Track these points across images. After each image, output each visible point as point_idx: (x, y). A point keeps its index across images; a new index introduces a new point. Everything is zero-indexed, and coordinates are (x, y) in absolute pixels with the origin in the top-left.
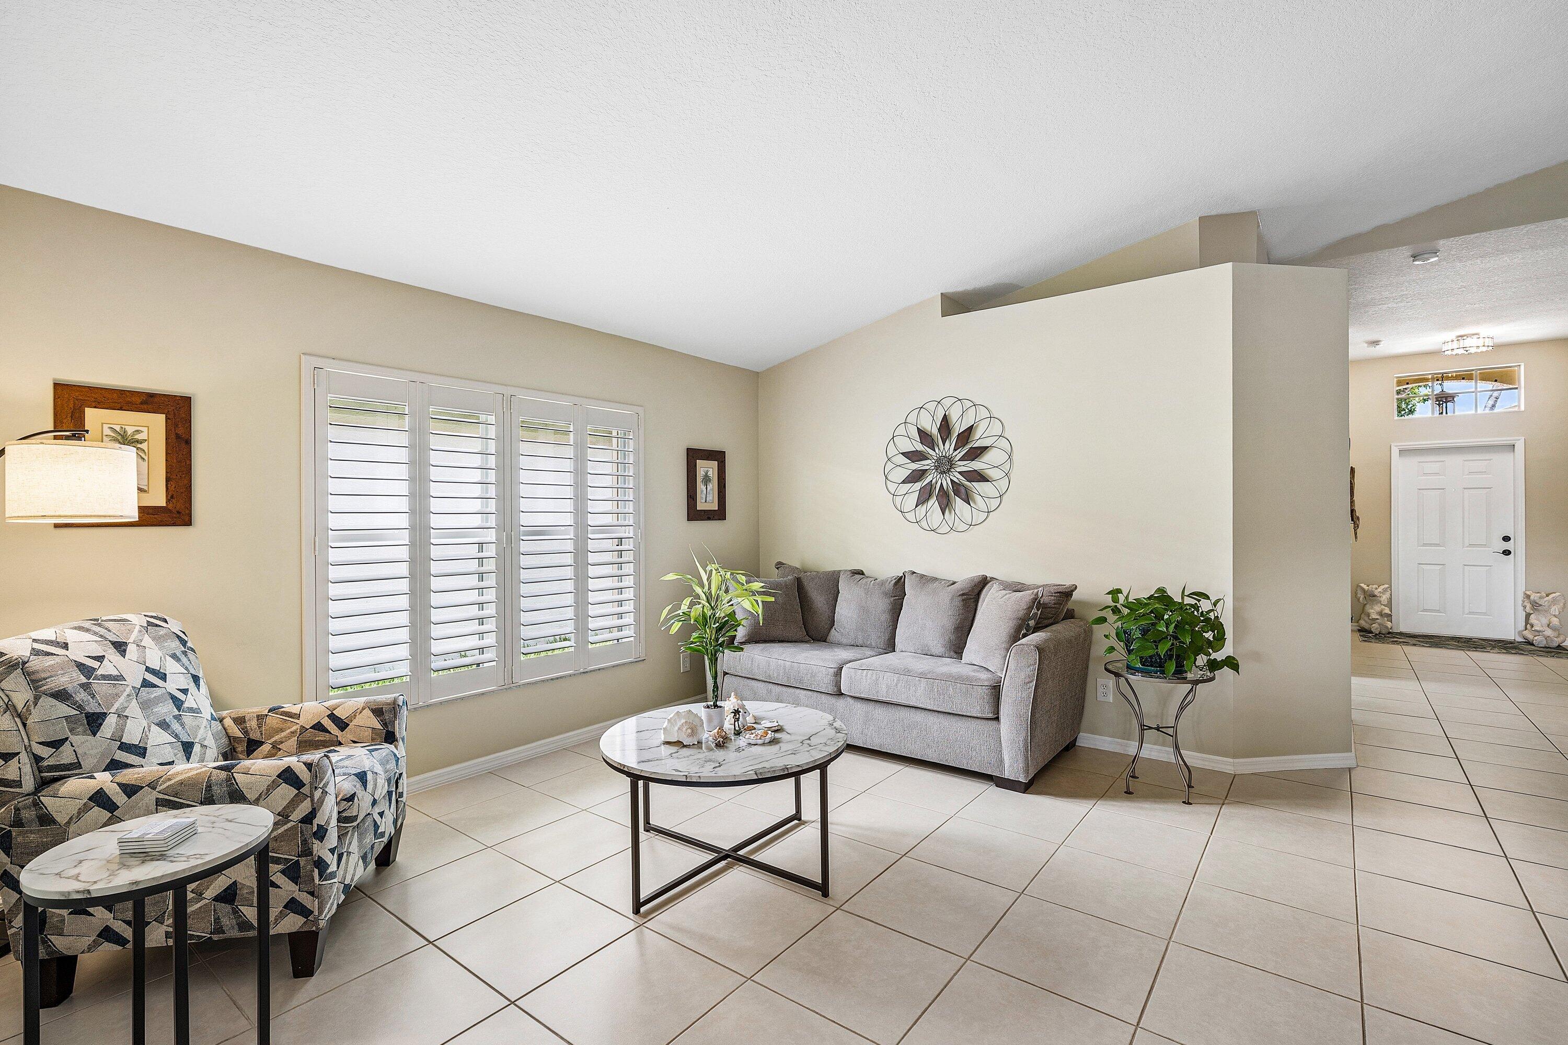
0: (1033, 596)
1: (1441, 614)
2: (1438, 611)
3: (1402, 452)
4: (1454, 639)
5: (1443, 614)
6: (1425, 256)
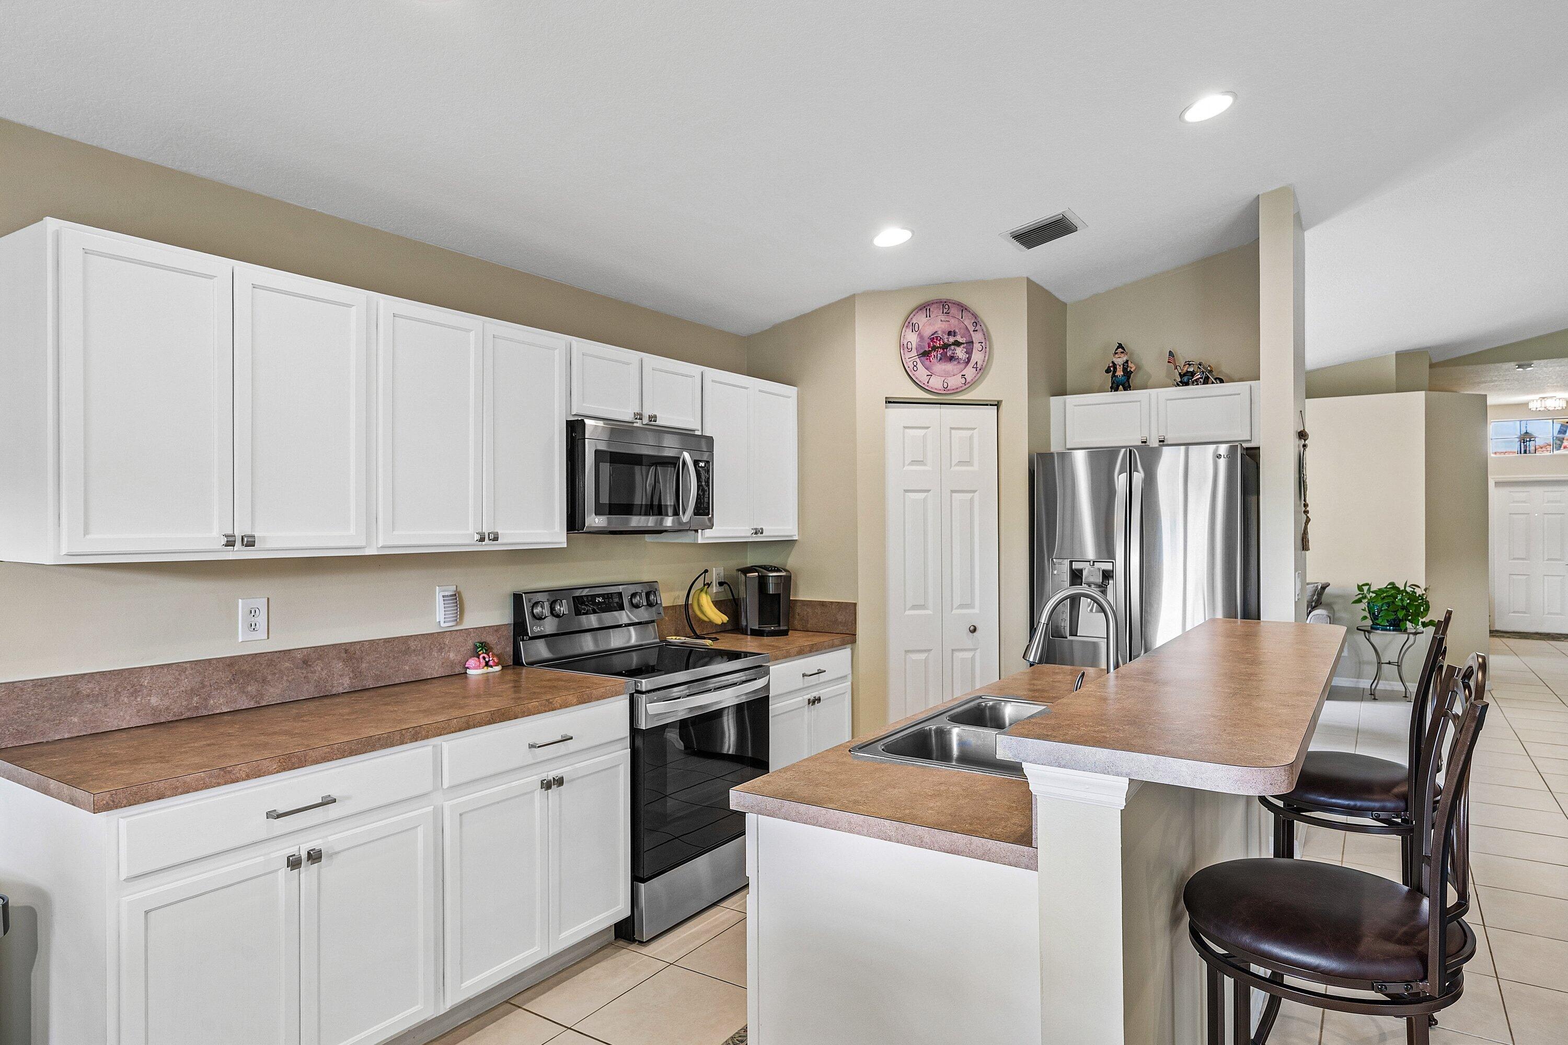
0: (1315, 588)
1: (1526, 615)
2: (1525, 613)
3: (1497, 484)
4: (1537, 633)
5: (1529, 615)
6: (1525, 367)
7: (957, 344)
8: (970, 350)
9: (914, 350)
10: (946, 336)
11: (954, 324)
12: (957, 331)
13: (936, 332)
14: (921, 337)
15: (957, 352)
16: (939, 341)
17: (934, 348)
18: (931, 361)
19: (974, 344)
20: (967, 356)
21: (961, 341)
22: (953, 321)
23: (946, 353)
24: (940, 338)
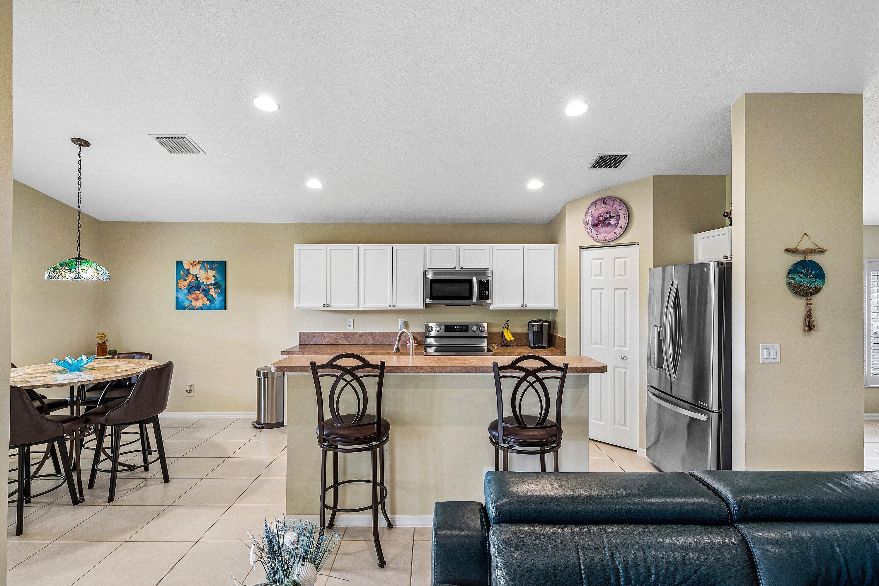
7: (611, 217)
8: (618, 219)
9: (590, 223)
10: (605, 215)
11: (609, 208)
12: (611, 211)
13: (600, 213)
14: (593, 217)
15: (611, 221)
16: (602, 217)
17: (600, 221)
18: (598, 228)
19: (620, 216)
20: (617, 222)
21: (613, 216)
22: (608, 206)
23: (606, 222)
24: (603, 216)
